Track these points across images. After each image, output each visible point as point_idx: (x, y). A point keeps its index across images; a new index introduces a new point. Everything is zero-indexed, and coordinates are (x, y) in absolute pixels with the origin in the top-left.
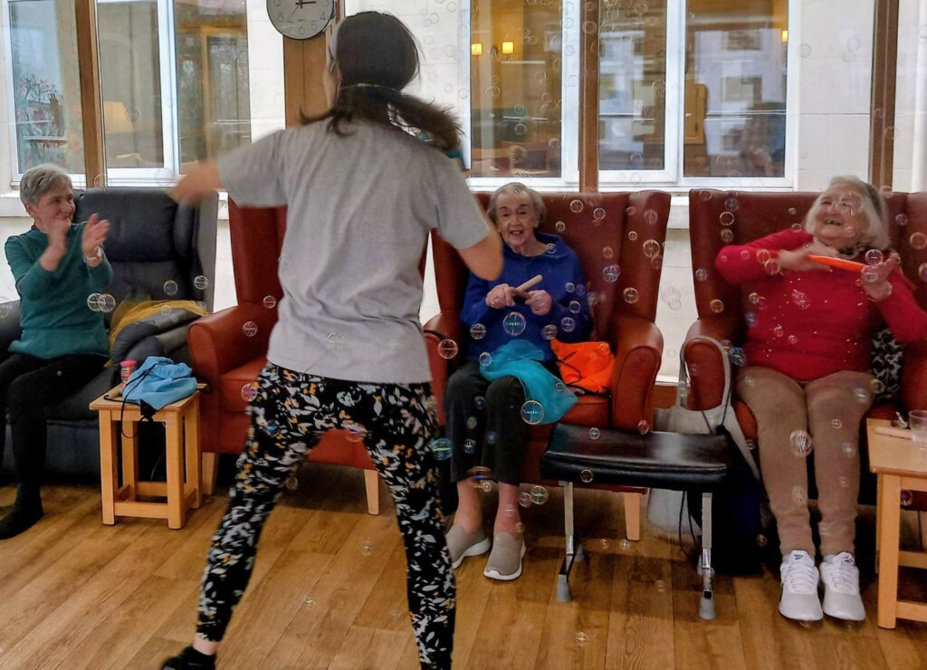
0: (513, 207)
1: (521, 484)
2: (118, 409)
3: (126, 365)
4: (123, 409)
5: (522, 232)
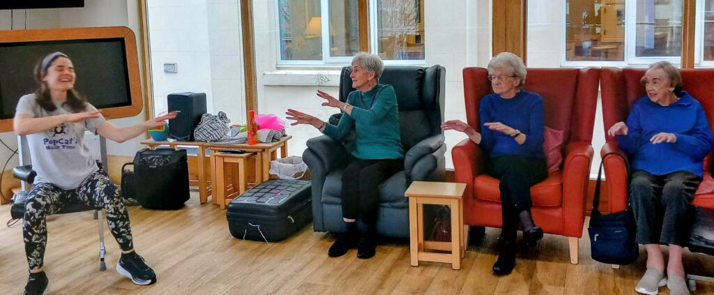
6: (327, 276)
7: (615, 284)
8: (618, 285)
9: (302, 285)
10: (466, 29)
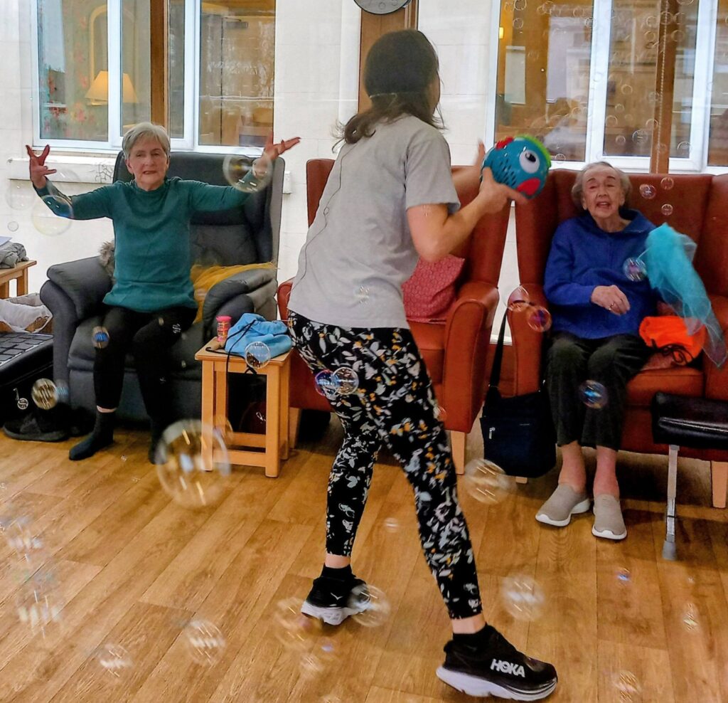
0: (601, 179)
1: (619, 451)
2: (223, 361)
3: (222, 319)
4: (228, 360)
5: (609, 205)
6: (62, 485)
7: (515, 506)
8: (520, 507)
9: (19, 497)
10: (338, 102)
